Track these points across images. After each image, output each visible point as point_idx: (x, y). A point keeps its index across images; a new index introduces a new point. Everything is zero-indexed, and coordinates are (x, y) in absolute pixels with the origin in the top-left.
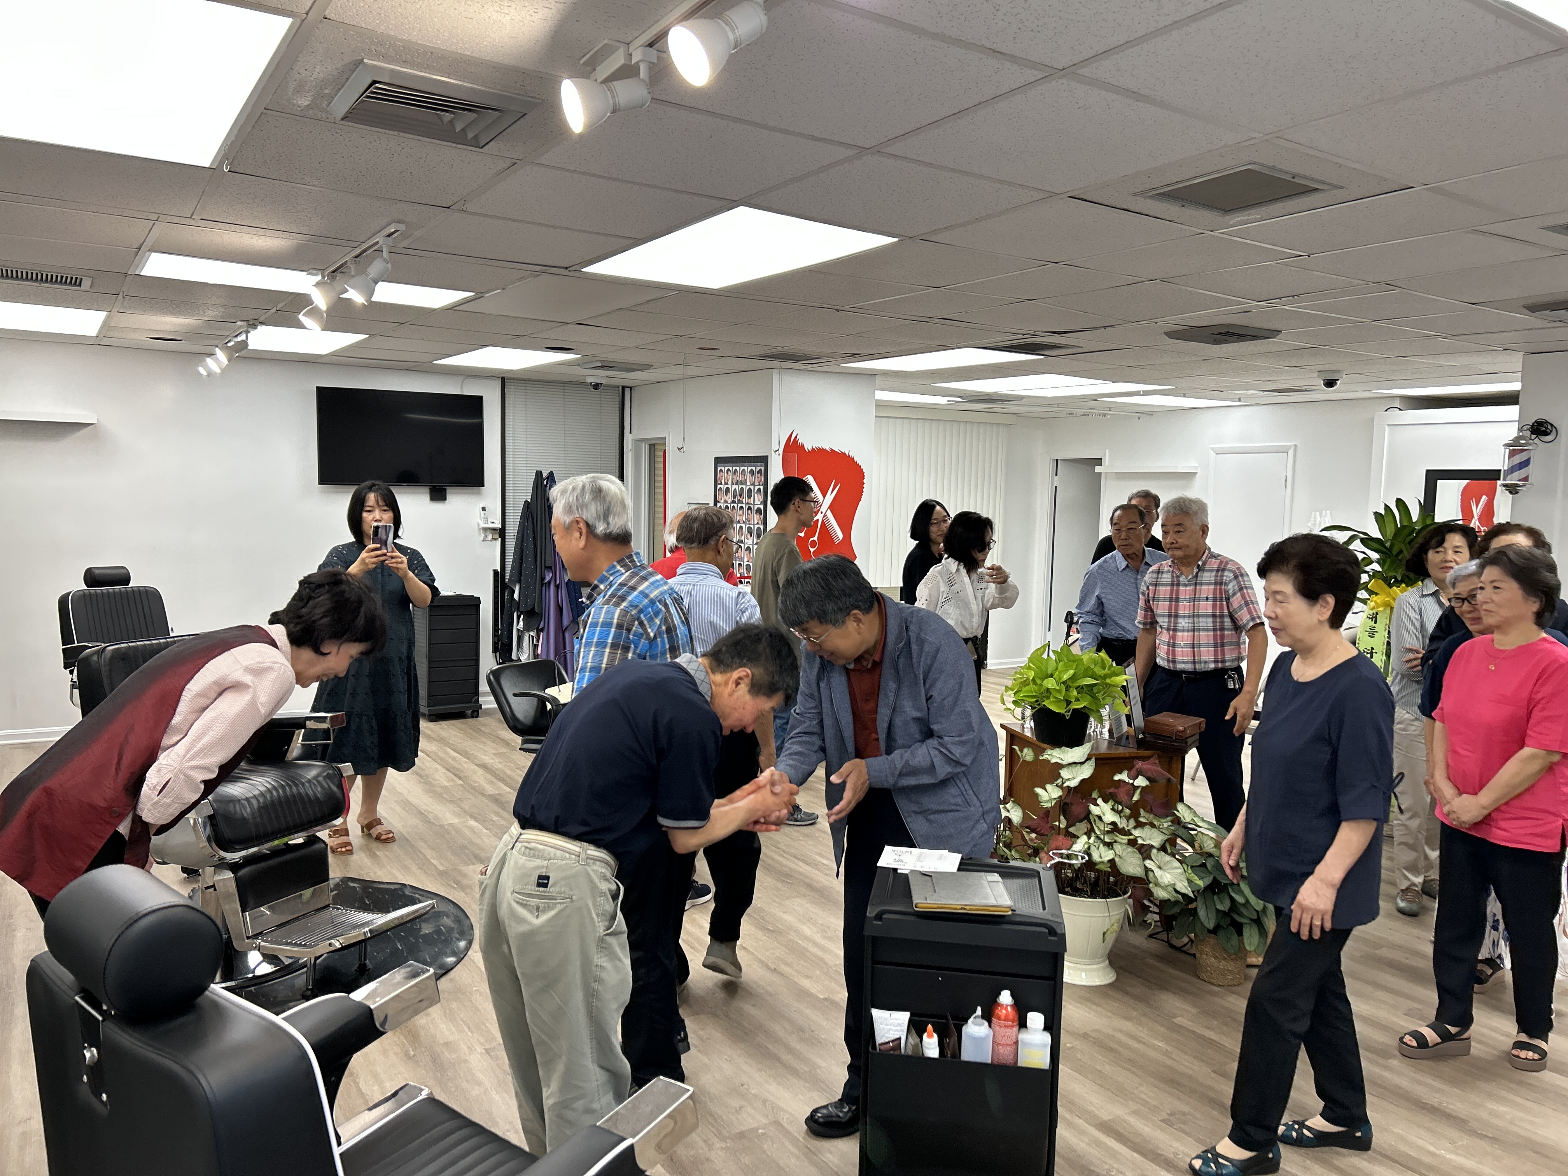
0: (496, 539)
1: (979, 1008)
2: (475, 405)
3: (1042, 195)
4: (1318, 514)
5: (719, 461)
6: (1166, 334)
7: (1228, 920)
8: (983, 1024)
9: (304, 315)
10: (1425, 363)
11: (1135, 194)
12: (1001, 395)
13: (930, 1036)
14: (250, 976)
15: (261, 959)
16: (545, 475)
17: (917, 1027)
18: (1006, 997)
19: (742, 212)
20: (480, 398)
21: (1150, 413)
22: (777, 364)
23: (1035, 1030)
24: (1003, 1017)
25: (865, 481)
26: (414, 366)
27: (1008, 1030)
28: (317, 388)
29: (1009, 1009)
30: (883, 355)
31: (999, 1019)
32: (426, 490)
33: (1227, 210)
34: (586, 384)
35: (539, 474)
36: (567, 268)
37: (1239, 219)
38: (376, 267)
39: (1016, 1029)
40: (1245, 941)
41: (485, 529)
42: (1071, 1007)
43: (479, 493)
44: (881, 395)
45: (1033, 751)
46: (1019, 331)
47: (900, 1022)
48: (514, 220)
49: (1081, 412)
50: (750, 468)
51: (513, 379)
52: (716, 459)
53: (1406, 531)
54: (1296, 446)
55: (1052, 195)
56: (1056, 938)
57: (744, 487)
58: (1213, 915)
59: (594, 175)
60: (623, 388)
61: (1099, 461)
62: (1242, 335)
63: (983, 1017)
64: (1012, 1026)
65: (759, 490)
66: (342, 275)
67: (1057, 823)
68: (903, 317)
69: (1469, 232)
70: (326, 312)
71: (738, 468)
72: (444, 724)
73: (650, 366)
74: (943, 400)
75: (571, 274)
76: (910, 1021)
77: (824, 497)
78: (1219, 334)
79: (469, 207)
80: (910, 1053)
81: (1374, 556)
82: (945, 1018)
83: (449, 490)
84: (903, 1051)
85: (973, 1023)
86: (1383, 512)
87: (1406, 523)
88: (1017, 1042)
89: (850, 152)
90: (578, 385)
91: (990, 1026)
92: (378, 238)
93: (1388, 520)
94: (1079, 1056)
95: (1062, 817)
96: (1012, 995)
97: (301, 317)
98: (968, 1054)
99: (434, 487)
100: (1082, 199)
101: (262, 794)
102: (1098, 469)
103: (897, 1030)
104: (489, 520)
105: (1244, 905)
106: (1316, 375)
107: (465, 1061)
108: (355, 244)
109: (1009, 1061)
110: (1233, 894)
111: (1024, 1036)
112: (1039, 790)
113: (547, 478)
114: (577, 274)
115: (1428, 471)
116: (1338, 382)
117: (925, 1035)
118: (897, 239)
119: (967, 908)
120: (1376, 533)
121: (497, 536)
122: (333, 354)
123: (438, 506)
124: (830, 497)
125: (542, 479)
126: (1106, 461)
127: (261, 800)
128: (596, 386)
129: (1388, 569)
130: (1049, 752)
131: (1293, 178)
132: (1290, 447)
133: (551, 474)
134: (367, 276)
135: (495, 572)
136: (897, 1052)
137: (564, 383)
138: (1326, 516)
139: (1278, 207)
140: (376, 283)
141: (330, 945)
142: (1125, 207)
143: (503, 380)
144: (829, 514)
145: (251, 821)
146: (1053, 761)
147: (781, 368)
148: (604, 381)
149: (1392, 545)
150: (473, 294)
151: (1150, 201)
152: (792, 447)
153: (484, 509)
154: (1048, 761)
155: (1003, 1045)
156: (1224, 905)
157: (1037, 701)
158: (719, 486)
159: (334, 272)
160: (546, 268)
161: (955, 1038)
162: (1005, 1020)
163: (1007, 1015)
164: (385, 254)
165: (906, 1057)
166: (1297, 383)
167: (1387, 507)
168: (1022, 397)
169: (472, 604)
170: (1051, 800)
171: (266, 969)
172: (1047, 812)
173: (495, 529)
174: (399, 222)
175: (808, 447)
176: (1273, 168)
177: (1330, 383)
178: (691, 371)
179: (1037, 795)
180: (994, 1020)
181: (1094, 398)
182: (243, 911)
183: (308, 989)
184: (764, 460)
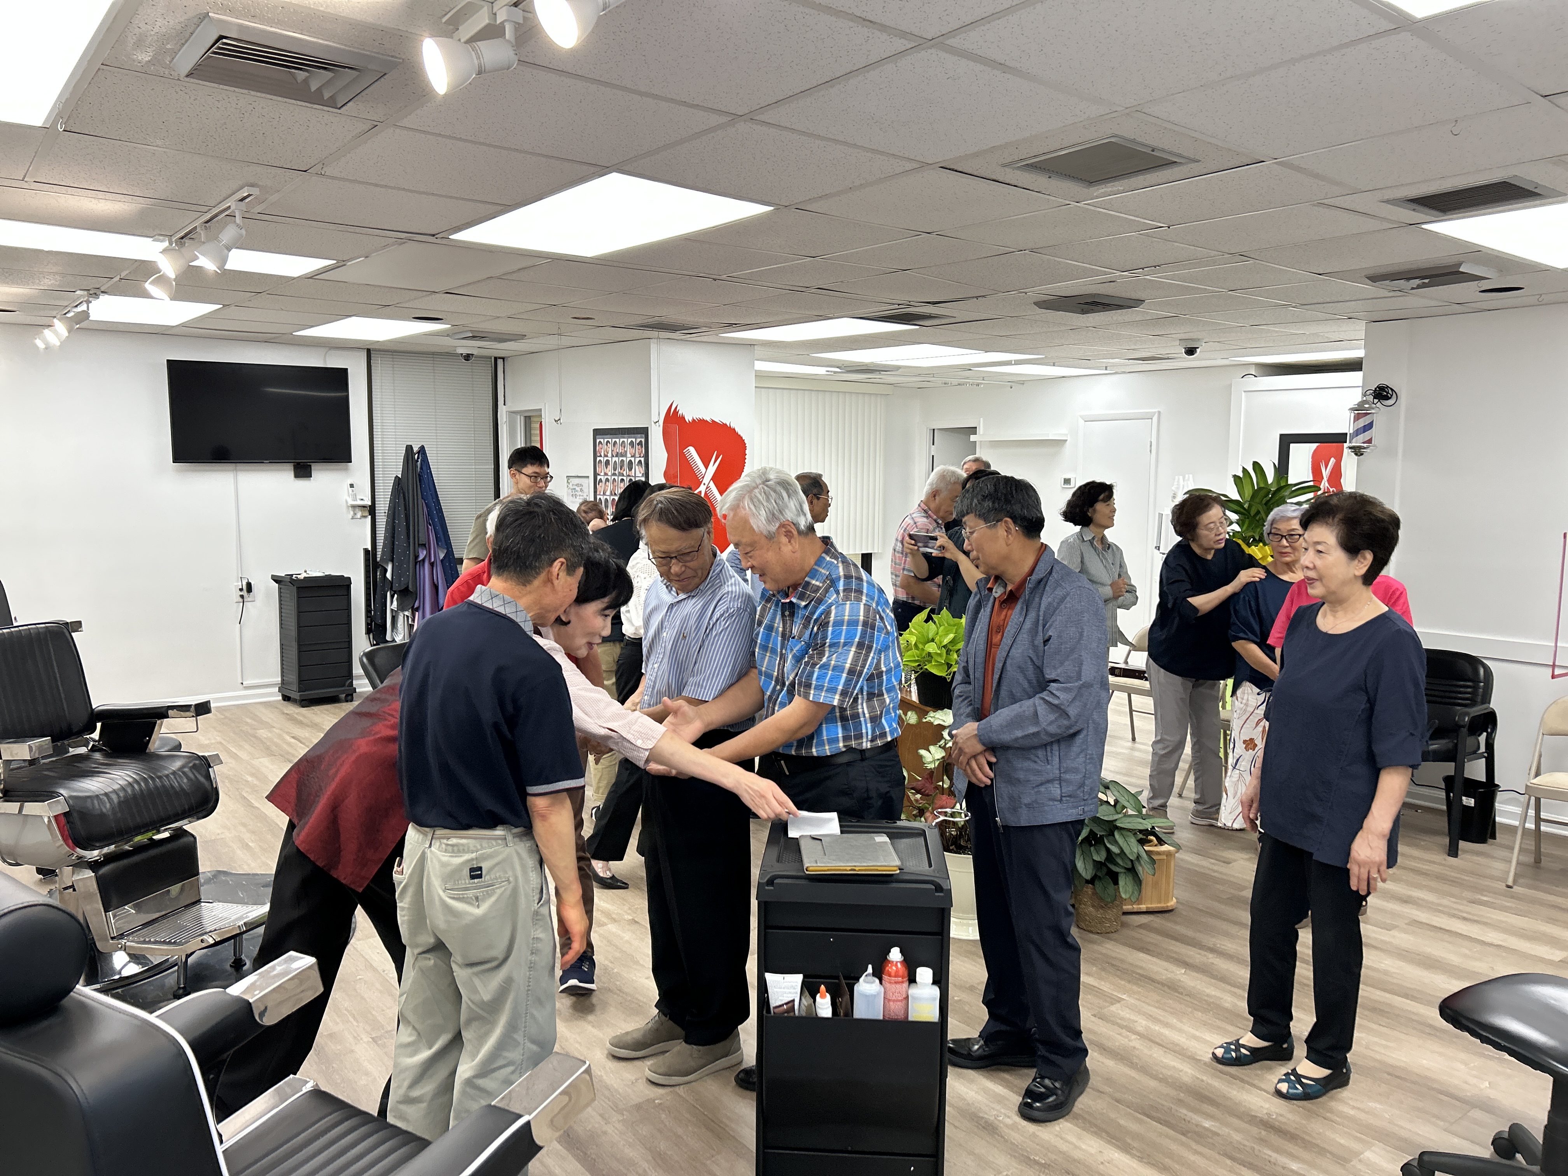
0: (365, 517)
1: (870, 967)
2: (339, 378)
3: (915, 165)
4: (1181, 478)
5: (597, 433)
6: (1035, 303)
7: (1105, 870)
8: (874, 982)
9: (151, 283)
10: (1277, 332)
11: (1004, 166)
12: (879, 365)
13: (823, 997)
14: (117, 977)
15: (127, 959)
16: (415, 449)
17: (810, 989)
18: (895, 954)
19: (615, 179)
20: (345, 371)
21: (1021, 382)
22: (654, 333)
23: (925, 985)
24: (893, 974)
25: (747, 452)
26: (274, 338)
27: (898, 986)
28: (168, 361)
29: (899, 965)
30: (762, 325)
31: (890, 975)
32: (290, 467)
33: (1091, 182)
34: (456, 355)
35: (409, 448)
36: (434, 235)
37: (1103, 190)
38: (229, 233)
39: (906, 984)
40: (1121, 889)
41: (354, 507)
42: (958, 961)
43: (346, 469)
44: (760, 366)
45: (916, 713)
46: (894, 302)
47: (794, 984)
48: (376, 185)
49: (955, 381)
50: (630, 440)
51: (379, 350)
52: (594, 430)
53: (1262, 493)
54: (1159, 412)
55: (924, 165)
56: (941, 894)
57: (624, 459)
58: (1090, 867)
59: (460, 139)
60: (496, 359)
61: (973, 430)
62: (1108, 305)
63: (874, 974)
64: (903, 982)
65: (640, 461)
66: (191, 241)
67: (941, 783)
68: (780, 286)
69: (1314, 205)
70: (175, 280)
71: (617, 440)
72: (317, 709)
73: (523, 337)
74: (821, 371)
75: (438, 241)
76: (804, 984)
77: (707, 468)
78: (1087, 303)
79: (328, 171)
80: (804, 1014)
81: (1234, 517)
82: (837, 978)
83: (314, 467)
84: (797, 1012)
85: (865, 981)
86: (1241, 475)
87: (1262, 485)
88: (907, 998)
89: (723, 119)
90: (449, 355)
91: (881, 983)
92: (231, 203)
93: (1246, 482)
94: (967, 1009)
95: (945, 777)
96: (901, 952)
97: (148, 286)
98: (861, 1011)
99: (298, 463)
100: (953, 170)
101: (123, 788)
102: (973, 438)
103: (790, 993)
104: (359, 497)
105: (1118, 855)
106: (1178, 343)
107: (352, 1051)
108: (205, 209)
109: (901, 1016)
110: (1108, 845)
111: (913, 991)
112: (922, 752)
113: (418, 453)
114: (444, 241)
115: (1281, 435)
116: (1198, 350)
117: (818, 996)
118: (772, 208)
119: (857, 869)
120: (1235, 495)
121: (367, 514)
122: (183, 325)
123: (302, 483)
124: (712, 468)
125: (413, 454)
126: (980, 430)
127: (121, 794)
128: (468, 357)
129: (1247, 529)
130: (932, 714)
131: (1153, 151)
132: (1155, 413)
133: (422, 448)
134: (219, 242)
135: (366, 551)
136: (792, 1014)
137: (433, 354)
138: (1188, 479)
139: (1140, 180)
140: (230, 251)
141: (202, 941)
142: (995, 178)
143: (369, 351)
144: (712, 485)
145: (111, 817)
146: (936, 723)
147: (658, 338)
148: (475, 352)
149: (1250, 506)
150: (335, 262)
151: (1018, 172)
152: (673, 418)
153: (352, 486)
154: (931, 723)
155: (894, 1001)
156: (1100, 857)
157: (919, 665)
158: (598, 459)
159: (182, 238)
160: (412, 236)
161: (847, 997)
162: (895, 976)
163: (897, 971)
164: (238, 220)
165: (800, 1018)
166: (1160, 352)
167: (1245, 470)
168: (898, 368)
169: (342, 585)
170: (934, 761)
171: (133, 969)
172: (931, 772)
173: (364, 507)
174: (252, 185)
175: (688, 418)
176: (1134, 141)
177: (1191, 351)
178: (566, 341)
179: (921, 757)
180: (885, 977)
181: (968, 368)
182: (106, 911)
183: (179, 988)
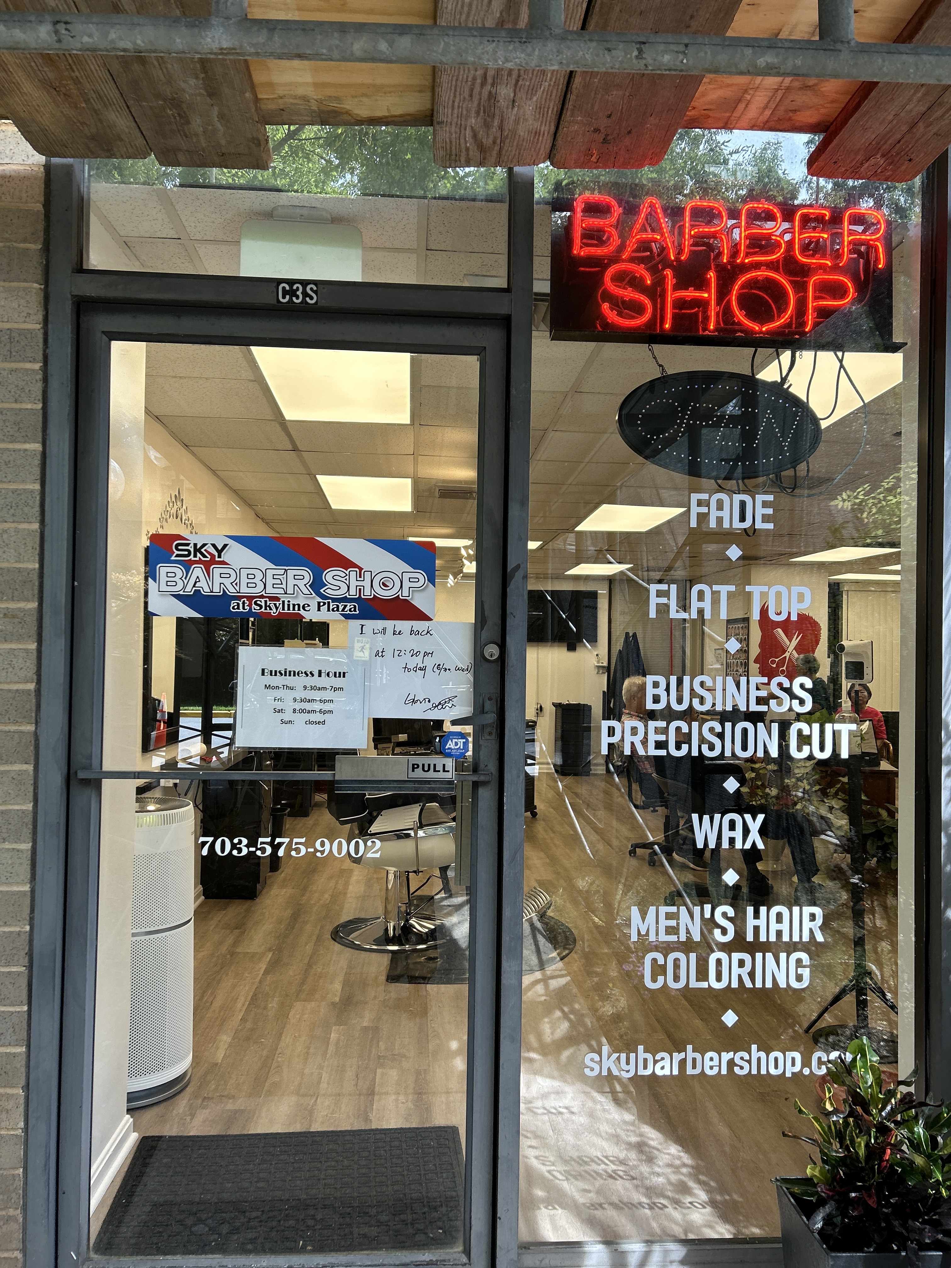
0: (603, 673)
2: (593, 595)
5: (728, 622)
16: (631, 634)
20: (596, 592)
22: (751, 562)
25: (822, 631)
26: (557, 576)
32: (566, 644)
35: (627, 634)
41: (598, 667)
43: (595, 646)
50: (741, 626)
51: (615, 580)
52: (726, 621)
57: (738, 636)
60: (685, 581)
65: (746, 638)
71: (736, 626)
72: (569, 778)
75: (573, 531)
83: (578, 645)
99: (569, 644)
104: (601, 662)
113: (633, 636)
114: (575, 531)
121: (605, 671)
123: (571, 654)
124: (795, 642)
125: (630, 636)
133: (634, 633)
135: (604, 692)
143: (610, 580)
147: (755, 564)
150: (543, 542)
152: (766, 612)
153: (598, 655)
158: (728, 638)
169: (585, 709)
173: (604, 667)
184: (746, 620)
